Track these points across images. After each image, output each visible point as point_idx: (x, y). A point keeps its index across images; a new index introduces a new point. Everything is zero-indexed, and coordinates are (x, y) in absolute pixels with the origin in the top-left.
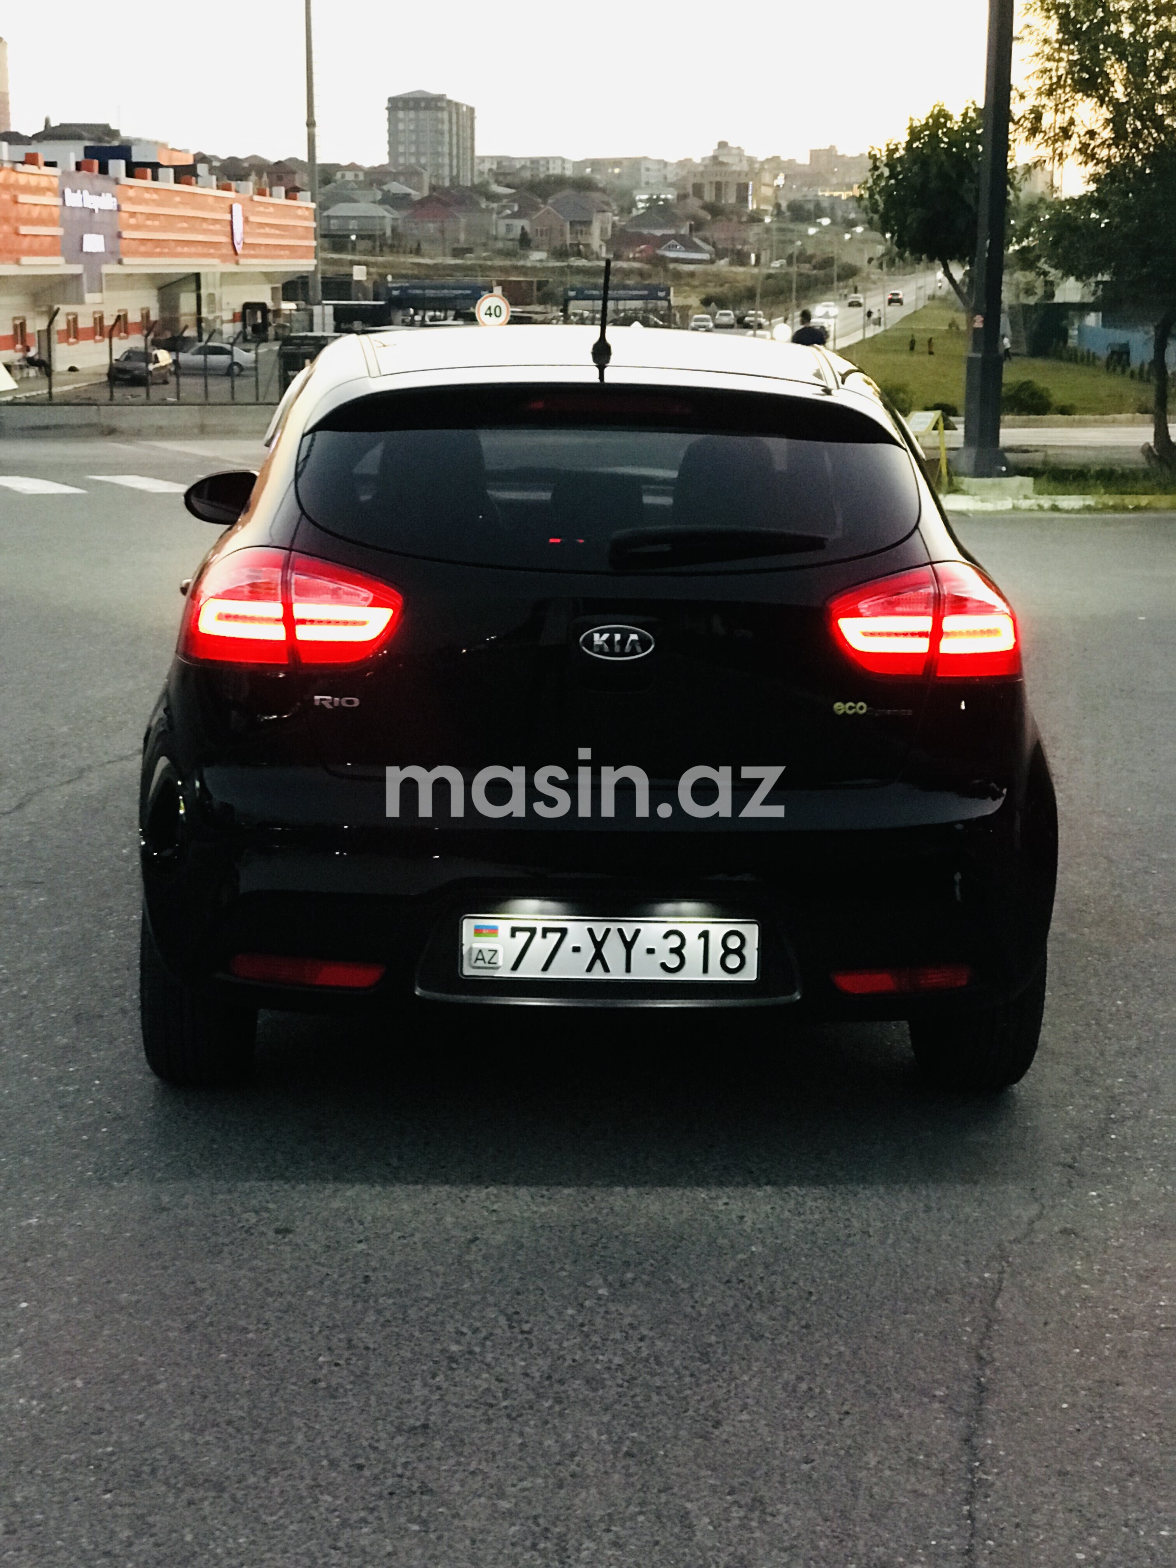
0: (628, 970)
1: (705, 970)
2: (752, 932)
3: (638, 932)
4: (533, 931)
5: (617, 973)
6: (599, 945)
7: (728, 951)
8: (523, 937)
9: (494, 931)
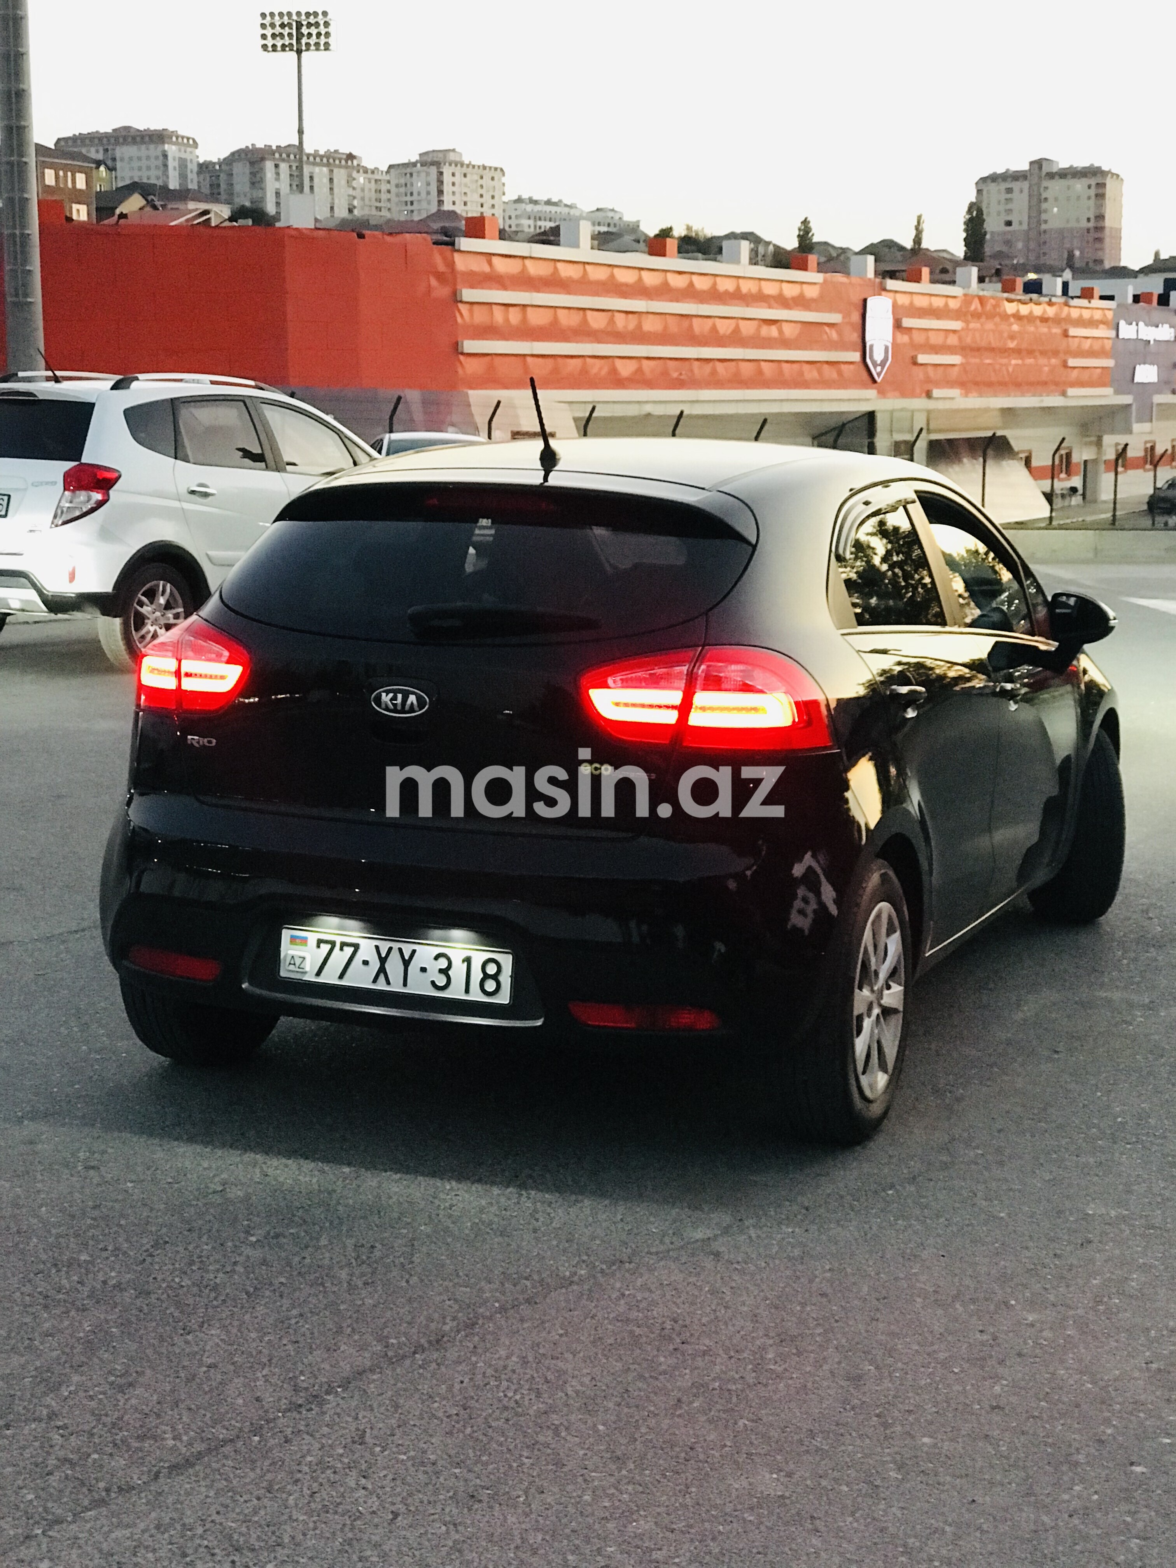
0: (405, 984)
1: (467, 991)
2: (507, 961)
3: (414, 951)
4: (333, 944)
5: (396, 987)
6: (383, 960)
7: (486, 976)
8: (326, 948)
9: (304, 941)
